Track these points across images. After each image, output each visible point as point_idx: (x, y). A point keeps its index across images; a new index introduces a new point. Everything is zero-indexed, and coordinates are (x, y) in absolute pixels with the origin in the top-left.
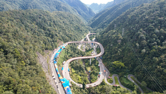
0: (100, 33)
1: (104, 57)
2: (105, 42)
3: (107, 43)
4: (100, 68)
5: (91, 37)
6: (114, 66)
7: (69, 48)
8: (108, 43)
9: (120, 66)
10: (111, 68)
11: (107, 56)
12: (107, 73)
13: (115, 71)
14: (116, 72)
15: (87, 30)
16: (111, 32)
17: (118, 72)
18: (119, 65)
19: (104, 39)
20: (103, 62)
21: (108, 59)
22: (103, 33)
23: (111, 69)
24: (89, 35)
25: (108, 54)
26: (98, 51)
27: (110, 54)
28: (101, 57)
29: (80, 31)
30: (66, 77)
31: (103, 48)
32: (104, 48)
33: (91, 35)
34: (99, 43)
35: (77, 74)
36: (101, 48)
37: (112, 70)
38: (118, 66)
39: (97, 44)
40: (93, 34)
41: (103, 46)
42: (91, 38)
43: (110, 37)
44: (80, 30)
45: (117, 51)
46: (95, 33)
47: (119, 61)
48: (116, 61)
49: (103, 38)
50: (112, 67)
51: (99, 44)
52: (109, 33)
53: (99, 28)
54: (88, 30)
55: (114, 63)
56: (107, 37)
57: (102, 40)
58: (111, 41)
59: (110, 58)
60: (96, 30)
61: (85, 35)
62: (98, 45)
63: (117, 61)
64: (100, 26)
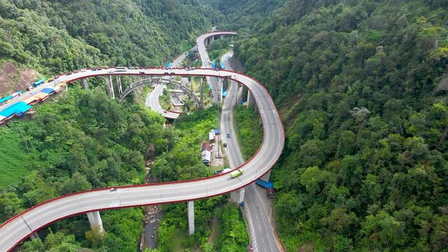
0: (257, 29)
2: (285, 77)
5: (215, 47)
15: (202, 21)
16: (325, 16)
19: (282, 60)
22: (273, 29)
24: (209, 39)
26: (244, 131)
29: (171, 22)
31: (275, 111)
32: (278, 110)
33: (216, 37)
34: (250, 76)
36: (262, 111)
39: (240, 83)
40: (226, 36)
41: (274, 99)
42: (216, 51)
43: (318, 44)
44: (170, 17)
46: (234, 30)
49: (273, 51)
51: (248, 81)
52: (313, 22)
53: (248, 12)
54: (205, 19)
56: (301, 45)
57: (270, 62)
60: (238, 19)
61: (192, 36)
62: (246, 89)
64: (252, 6)
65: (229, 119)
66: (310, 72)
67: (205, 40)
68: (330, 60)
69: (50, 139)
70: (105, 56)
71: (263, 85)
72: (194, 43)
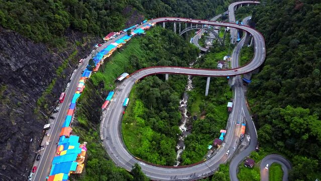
1: (256, 81)
2: (274, 30)
3: (280, 33)
4: (232, 116)
5: (241, 12)
6: (281, 125)
7: (156, 36)
8: (285, 32)
9: (308, 130)
10: (268, 127)
11: (265, 77)
12: (248, 138)
13: (280, 143)
14: (286, 148)
17: (292, 149)
18: (301, 124)
19: (276, 19)
20: (248, 96)
21: (266, 89)
23: (267, 132)
24: (238, 6)
25: (273, 71)
26: (244, 57)
27: (279, 73)
28: (248, 78)
30: (109, 123)
31: (264, 48)
32: (266, 48)
33: (244, 5)
34: (256, 30)
35: (143, 121)
37: (268, 137)
38: (298, 131)
40: (250, 4)
41: (266, 42)
42: (241, 14)
43: (297, 11)
45: (310, 69)
47: (307, 110)
48: (295, 104)
50: (271, 123)
51: (254, 33)
55: (283, 111)
58: (299, 27)
59: (276, 90)
61: (226, 3)
62: (251, 36)
63: (300, 109)
65: (237, 53)
66: (288, 26)
67: (235, 7)
68: (299, 20)
69: (150, 46)
70: (173, 11)
71: (263, 35)
72: (226, 9)
